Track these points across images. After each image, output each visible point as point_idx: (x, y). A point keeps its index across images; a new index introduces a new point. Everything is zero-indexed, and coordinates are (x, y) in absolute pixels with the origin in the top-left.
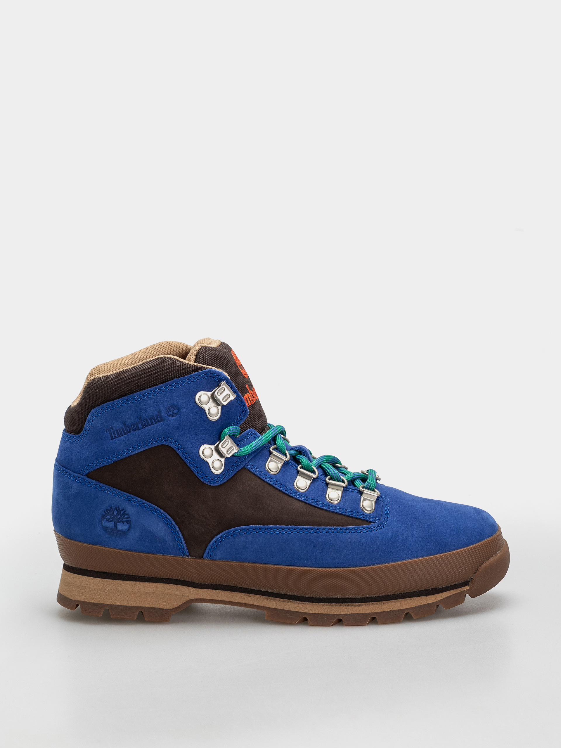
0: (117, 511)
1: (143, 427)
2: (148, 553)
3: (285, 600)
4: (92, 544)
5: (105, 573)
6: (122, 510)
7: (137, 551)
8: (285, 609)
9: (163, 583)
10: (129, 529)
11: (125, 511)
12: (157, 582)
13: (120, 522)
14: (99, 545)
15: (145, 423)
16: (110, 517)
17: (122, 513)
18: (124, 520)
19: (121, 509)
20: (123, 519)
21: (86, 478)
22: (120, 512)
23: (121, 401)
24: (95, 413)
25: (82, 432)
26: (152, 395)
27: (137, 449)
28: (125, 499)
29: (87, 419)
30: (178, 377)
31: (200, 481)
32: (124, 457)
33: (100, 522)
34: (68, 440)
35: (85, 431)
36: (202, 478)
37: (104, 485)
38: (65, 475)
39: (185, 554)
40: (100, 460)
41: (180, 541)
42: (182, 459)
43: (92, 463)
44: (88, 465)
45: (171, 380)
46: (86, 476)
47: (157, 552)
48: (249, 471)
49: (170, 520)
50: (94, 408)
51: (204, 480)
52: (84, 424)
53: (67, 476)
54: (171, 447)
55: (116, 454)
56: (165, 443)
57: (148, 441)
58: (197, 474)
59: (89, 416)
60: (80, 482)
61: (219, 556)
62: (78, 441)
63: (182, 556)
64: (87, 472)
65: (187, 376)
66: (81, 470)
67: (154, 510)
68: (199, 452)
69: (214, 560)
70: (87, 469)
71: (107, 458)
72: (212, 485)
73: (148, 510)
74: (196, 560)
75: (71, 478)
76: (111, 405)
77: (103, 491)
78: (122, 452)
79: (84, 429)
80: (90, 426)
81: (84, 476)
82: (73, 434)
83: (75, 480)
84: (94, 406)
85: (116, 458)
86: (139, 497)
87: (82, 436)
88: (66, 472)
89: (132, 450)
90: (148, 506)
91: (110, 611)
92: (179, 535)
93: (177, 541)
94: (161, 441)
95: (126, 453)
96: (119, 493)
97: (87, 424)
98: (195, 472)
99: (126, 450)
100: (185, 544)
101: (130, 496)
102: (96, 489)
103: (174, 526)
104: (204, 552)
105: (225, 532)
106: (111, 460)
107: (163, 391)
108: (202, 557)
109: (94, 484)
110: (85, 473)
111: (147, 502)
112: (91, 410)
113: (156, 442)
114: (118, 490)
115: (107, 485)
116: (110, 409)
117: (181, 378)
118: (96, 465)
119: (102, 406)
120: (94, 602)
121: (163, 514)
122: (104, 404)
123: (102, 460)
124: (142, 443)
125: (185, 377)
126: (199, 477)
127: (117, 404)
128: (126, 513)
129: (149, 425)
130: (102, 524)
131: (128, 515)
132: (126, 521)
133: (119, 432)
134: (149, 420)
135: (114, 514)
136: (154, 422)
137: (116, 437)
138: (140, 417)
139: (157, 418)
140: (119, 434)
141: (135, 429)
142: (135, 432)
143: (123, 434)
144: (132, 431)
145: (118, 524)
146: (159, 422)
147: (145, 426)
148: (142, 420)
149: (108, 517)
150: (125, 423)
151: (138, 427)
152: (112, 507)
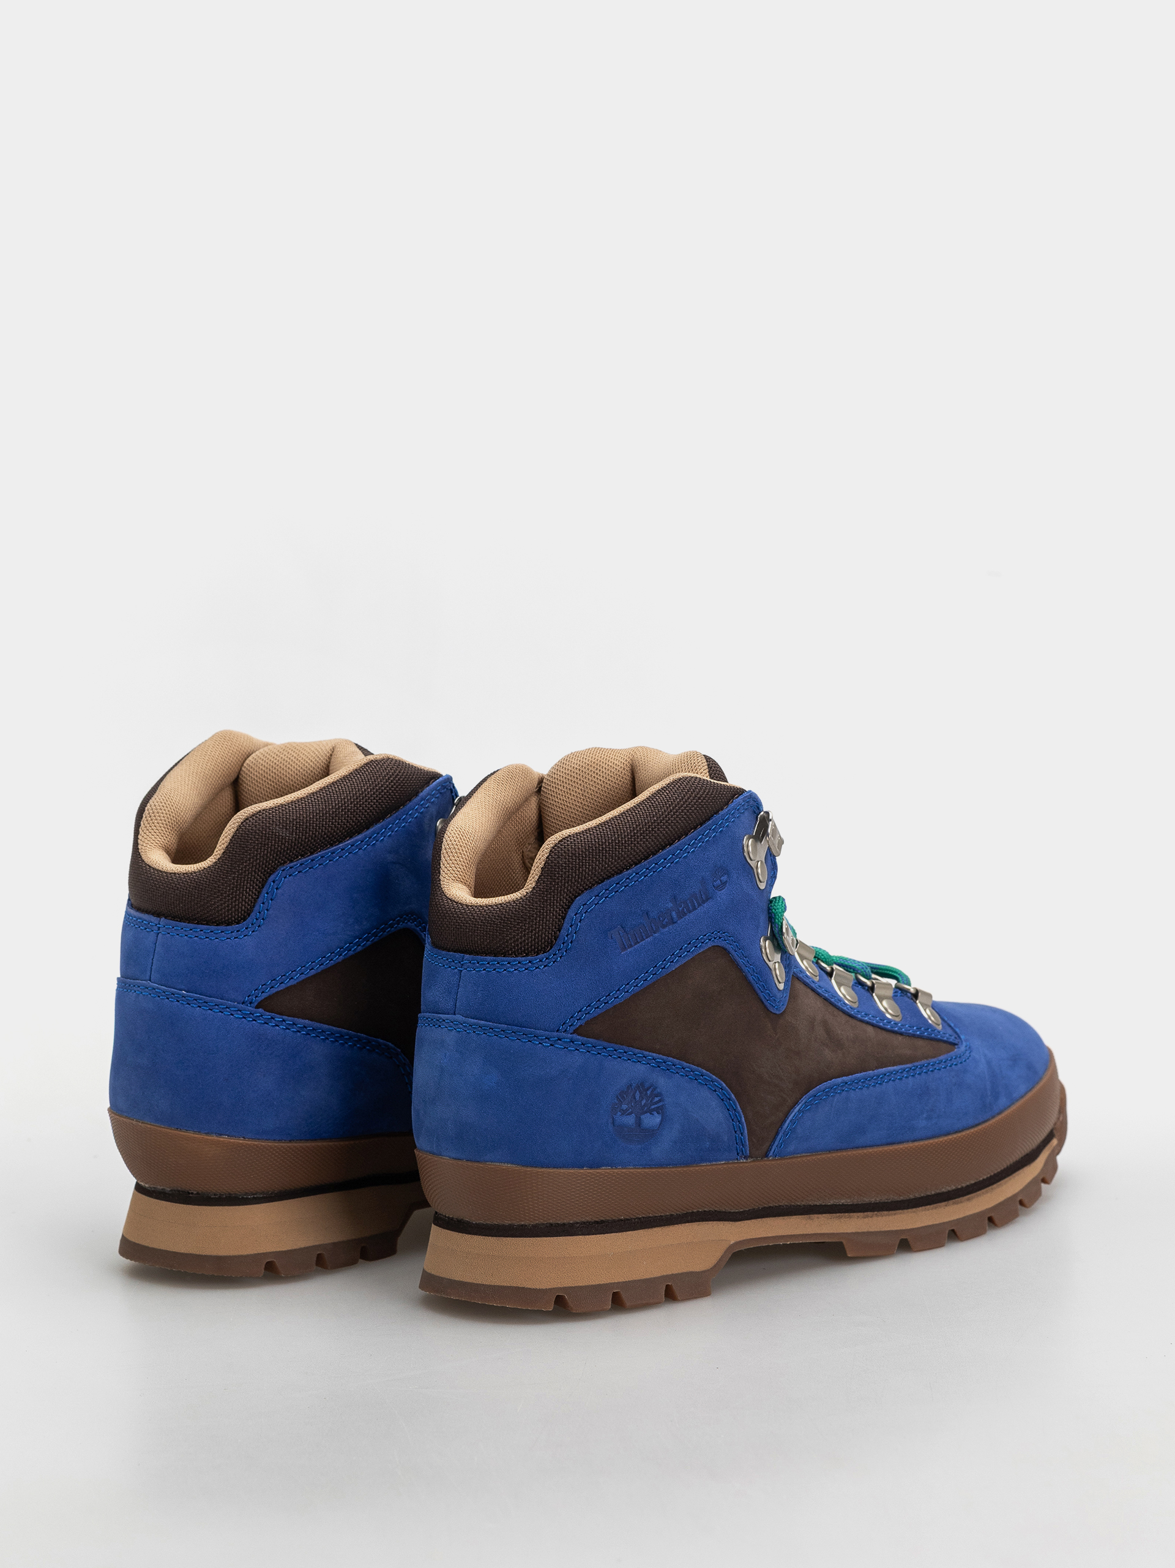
0: (640, 1091)
1: (680, 917)
2: (687, 1164)
3: (866, 1213)
4: (591, 1168)
5: (602, 1222)
6: (648, 1089)
7: (670, 1165)
8: (871, 1230)
9: (688, 1222)
10: (661, 1123)
11: (655, 1088)
13: (646, 1112)
14: (606, 1166)
15: (683, 909)
16: (627, 1106)
17: (648, 1095)
18: (653, 1107)
19: (647, 1085)
20: (651, 1105)
21: (575, 1036)
22: (644, 1093)
23: (636, 874)
24: (583, 905)
25: (555, 948)
26: (689, 852)
27: (672, 962)
28: (652, 1066)
29: (564, 918)
30: (717, 813)
31: (765, 1007)
32: (650, 983)
33: (610, 1120)
34: (515, 970)
35: (563, 943)
36: (768, 1000)
37: (612, 1045)
38: (524, 1040)
39: (743, 1154)
40: (607, 996)
41: (741, 1131)
42: (741, 970)
43: (589, 1006)
44: (580, 1011)
45: (709, 819)
46: (575, 1032)
47: (702, 1160)
48: (798, 978)
49: (727, 1091)
50: (579, 895)
51: (770, 1004)
52: (560, 931)
53: (529, 1041)
54: (725, 949)
55: (635, 980)
56: (718, 943)
57: (690, 943)
58: (761, 995)
59: (571, 913)
60: (565, 1048)
61: (791, 1148)
62: (545, 966)
63: (737, 1159)
64: (577, 1024)
65: (728, 808)
66: (564, 1024)
67: (701, 1077)
68: (761, 950)
69: (782, 1157)
70: (578, 1018)
71: (618, 990)
72: (778, 1013)
73: (692, 1079)
74: (757, 1163)
75: (541, 1044)
76: (617, 884)
77: (611, 1056)
78: (647, 972)
79: (560, 941)
80: (575, 933)
81: (571, 1034)
82: (524, 956)
83: (551, 1045)
84: (580, 892)
85: (637, 986)
86: (674, 1057)
87: (554, 955)
88: (524, 1034)
89: (663, 966)
90: (692, 1073)
91: (624, 1295)
92: (741, 1118)
93: (735, 1132)
94: (710, 940)
95: (653, 975)
96: (640, 1057)
97: (569, 929)
98: (759, 992)
99: (654, 968)
100: (748, 1135)
101: (660, 1057)
102: (599, 1055)
103: (734, 1102)
104: (771, 1146)
105: (804, 1099)
106: (627, 992)
107: (703, 842)
108: (766, 1155)
109: (593, 1046)
110: (573, 1028)
111: (688, 1065)
112: (573, 901)
113: (703, 943)
114: (637, 1051)
115: (616, 1043)
116: (616, 892)
117: (721, 813)
118: (598, 1008)
119: (597, 889)
120: (594, 1283)
121: (717, 1082)
122: (600, 885)
123: (609, 995)
124: (681, 949)
125: (725, 810)
126: (764, 1000)
127: (628, 880)
128: (655, 1092)
129: (690, 912)
130: (613, 1123)
131: (659, 1095)
132: (656, 1107)
133: (636, 935)
134: (688, 902)
135: (635, 1098)
136: (696, 904)
137: (631, 946)
138: (674, 898)
139: (701, 895)
140: (637, 939)
141: (666, 922)
142: (667, 929)
143: (644, 938)
144: (660, 928)
145: (642, 1117)
146: (704, 902)
147: (683, 915)
148: (678, 903)
149: (624, 1107)
150: (647, 914)
151: (672, 919)
152: (631, 1086)
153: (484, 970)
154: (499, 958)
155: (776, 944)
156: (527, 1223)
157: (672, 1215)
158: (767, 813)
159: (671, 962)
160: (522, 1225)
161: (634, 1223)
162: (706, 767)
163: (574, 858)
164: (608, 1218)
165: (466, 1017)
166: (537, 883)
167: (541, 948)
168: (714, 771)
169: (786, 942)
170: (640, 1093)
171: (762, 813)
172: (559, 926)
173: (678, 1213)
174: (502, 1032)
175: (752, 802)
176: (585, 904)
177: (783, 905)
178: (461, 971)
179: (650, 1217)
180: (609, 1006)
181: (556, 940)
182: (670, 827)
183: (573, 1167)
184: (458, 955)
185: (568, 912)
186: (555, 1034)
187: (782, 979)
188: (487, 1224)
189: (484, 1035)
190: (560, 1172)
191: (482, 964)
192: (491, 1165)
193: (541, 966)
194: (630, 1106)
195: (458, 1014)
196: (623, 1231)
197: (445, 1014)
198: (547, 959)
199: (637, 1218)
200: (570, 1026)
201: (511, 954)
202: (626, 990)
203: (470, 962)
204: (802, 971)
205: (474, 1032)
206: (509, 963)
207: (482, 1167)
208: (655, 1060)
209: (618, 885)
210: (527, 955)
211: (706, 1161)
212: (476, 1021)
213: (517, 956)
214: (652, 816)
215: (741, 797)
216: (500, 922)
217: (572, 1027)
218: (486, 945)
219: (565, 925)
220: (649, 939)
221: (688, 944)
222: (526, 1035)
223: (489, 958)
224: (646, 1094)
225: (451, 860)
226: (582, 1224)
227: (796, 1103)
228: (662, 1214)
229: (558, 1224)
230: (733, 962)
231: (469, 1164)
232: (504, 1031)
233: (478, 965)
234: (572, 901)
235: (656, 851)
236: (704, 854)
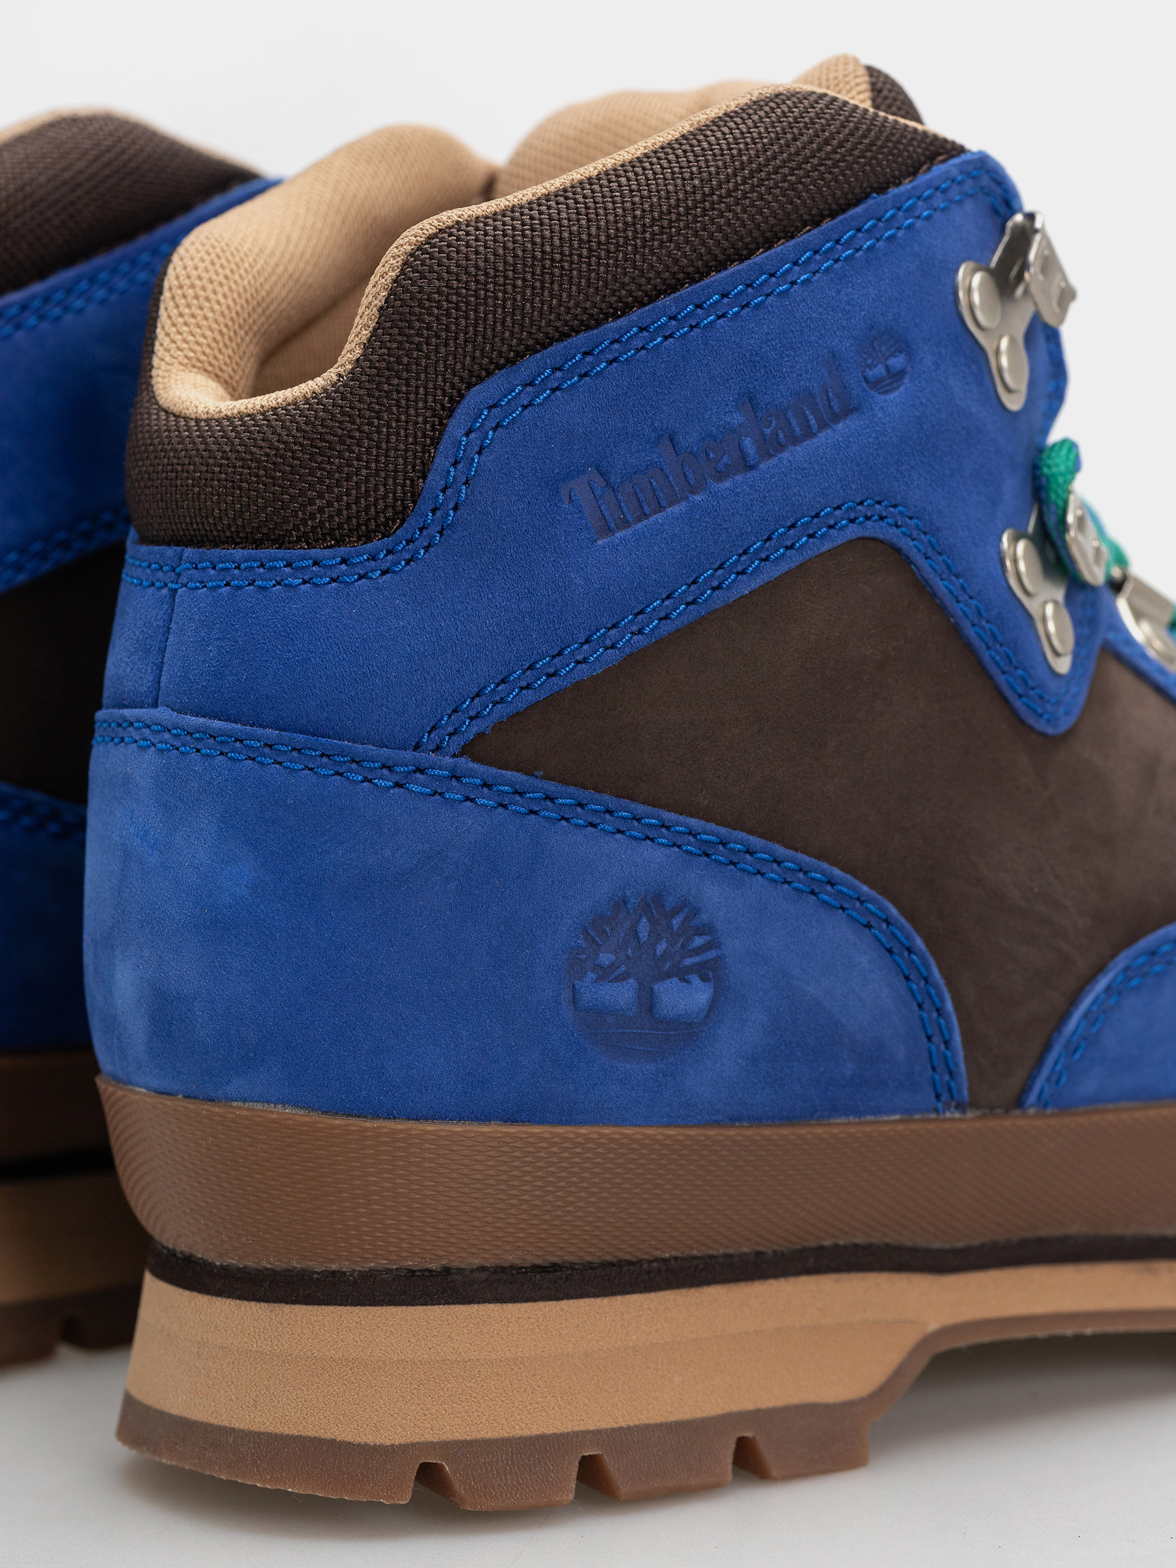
0: (648, 920)
1: (767, 454)
2: (790, 1119)
4: (512, 1120)
6: (674, 913)
9: (808, 1271)
10: (713, 1005)
11: (696, 912)
12: (775, 1276)
13: (669, 976)
15: (775, 433)
16: (612, 957)
17: (675, 928)
18: (689, 962)
19: (671, 902)
20: (684, 958)
21: (465, 763)
22: (664, 922)
23: (641, 329)
24: (490, 408)
25: (412, 523)
26: (793, 283)
27: (743, 572)
28: (687, 852)
29: (438, 443)
30: (882, 189)
31: (1015, 714)
32: (678, 624)
33: (566, 995)
34: (304, 582)
35: (434, 511)
36: (1020, 696)
37: (571, 789)
38: (323, 771)
39: (952, 1097)
40: (554, 657)
41: (942, 1034)
42: (942, 609)
43: (503, 681)
44: (477, 695)
45: (858, 202)
46: (466, 750)
47: (835, 1110)
48: (1120, 659)
49: (902, 929)
50: (480, 379)
51: (1028, 706)
52: (424, 477)
53: (337, 773)
54: (898, 550)
55: (636, 615)
56: (872, 529)
57: (793, 526)
58: (1001, 679)
59: (455, 428)
60: (435, 793)
61: (1089, 1085)
62: (384, 573)
63: (936, 1111)
64: (471, 730)
65: (915, 183)
66: (434, 728)
67: (829, 888)
68: (1003, 563)
69: (1065, 1109)
70: (473, 713)
71: (587, 641)
72: (1050, 731)
73: (802, 891)
74: (992, 1123)
75: (370, 781)
76: (585, 354)
77: (567, 820)
78: (668, 597)
79: (424, 505)
80: (466, 483)
81: (454, 756)
82: (331, 547)
83: (397, 785)
84: (484, 373)
85: (640, 632)
86: (751, 832)
87: (408, 542)
88: (322, 755)
89: (715, 583)
90: (801, 875)
91: (613, 1466)
92: (942, 1000)
93: (929, 1038)
94: (852, 521)
95: (688, 604)
96: (650, 825)
97: (449, 472)
98: (994, 671)
99: (689, 586)
100: (965, 1047)
101: (712, 830)
102: (533, 816)
103: (923, 958)
104: (1031, 1078)
105: (1122, 961)
106: (613, 647)
107: (837, 261)
108: (1019, 1102)
109: (516, 792)
110: (457, 743)
111: (790, 853)
112: (462, 396)
113: (831, 527)
114: (641, 809)
115: (584, 787)
116: (581, 376)
117: (893, 191)
118: (528, 687)
119: (528, 365)
120: (526, 1432)
121: (873, 901)
122: (538, 356)
123: (560, 654)
124: (769, 539)
125: (907, 186)
126: (1008, 693)
127: (616, 346)
128: (696, 921)
129: (795, 441)
130: (574, 1001)
131: (706, 929)
132: (698, 964)
133: (641, 495)
134: (790, 414)
135: (636, 936)
136: (813, 422)
137: (625, 524)
138: (749, 400)
139: (829, 400)
140: (641, 507)
141: (726, 465)
142: (727, 484)
143: (664, 503)
144: (709, 480)
145: (659, 987)
146: (836, 418)
147: (776, 451)
148: (759, 414)
149: (606, 958)
150: (671, 440)
151: (744, 457)
152: (625, 903)
153: (228, 584)
154: (264, 553)
155: (1051, 556)
156: (345, 1266)
157: (759, 1254)
158: (1031, 217)
159: (738, 573)
160: (334, 1273)
161: (649, 1273)
162: (866, 86)
163: (473, 286)
164: (570, 1258)
165: (179, 712)
166: (366, 348)
167: (377, 526)
168: (886, 98)
169: (1075, 551)
170: (653, 922)
171: (1019, 218)
172: (423, 464)
173: (775, 1247)
174: (267, 750)
175: (985, 181)
176: (495, 406)
177: (1072, 456)
178: (176, 590)
179: (695, 1258)
180: (558, 683)
181: (415, 502)
182: (739, 209)
183: (461, 1119)
184: (170, 552)
185: (446, 425)
186: (408, 755)
187: (1062, 642)
188: (245, 1267)
189: (221, 758)
190: (427, 1132)
191: (223, 569)
192: (239, 1108)
193: (372, 571)
194: (623, 957)
195: (163, 705)
196: (613, 1294)
197: (136, 707)
198: (389, 552)
199: (657, 1260)
200: (450, 735)
201: (298, 540)
202: (608, 643)
203: (196, 568)
204: (1129, 640)
205: (198, 751)
206: (288, 565)
207: (219, 1114)
208: (695, 836)
209: (589, 359)
210: (339, 543)
211: (847, 1111)
212: (202, 720)
213: (310, 546)
214: (687, 176)
215: (955, 161)
216: (267, 455)
217: (455, 737)
218: (234, 519)
219: (437, 460)
220: (676, 509)
221: (789, 528)
222: (328, 756)
223: (238, 553)
224: (670, 926)
225: (181, 315)
226: (495, 1272)
227: (1100, 969)
228: (731, 1251)
229: (430, 1271)
230: (922, 587)
231: (191, 1105)
232: (270, 746)
233: (212, 572)
234: (456, 399)
235: (698, 271)
236: (838, 292)
